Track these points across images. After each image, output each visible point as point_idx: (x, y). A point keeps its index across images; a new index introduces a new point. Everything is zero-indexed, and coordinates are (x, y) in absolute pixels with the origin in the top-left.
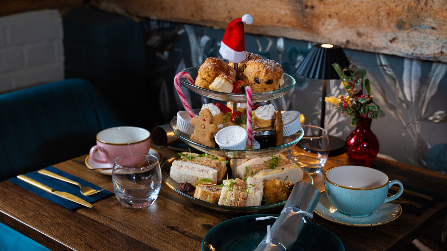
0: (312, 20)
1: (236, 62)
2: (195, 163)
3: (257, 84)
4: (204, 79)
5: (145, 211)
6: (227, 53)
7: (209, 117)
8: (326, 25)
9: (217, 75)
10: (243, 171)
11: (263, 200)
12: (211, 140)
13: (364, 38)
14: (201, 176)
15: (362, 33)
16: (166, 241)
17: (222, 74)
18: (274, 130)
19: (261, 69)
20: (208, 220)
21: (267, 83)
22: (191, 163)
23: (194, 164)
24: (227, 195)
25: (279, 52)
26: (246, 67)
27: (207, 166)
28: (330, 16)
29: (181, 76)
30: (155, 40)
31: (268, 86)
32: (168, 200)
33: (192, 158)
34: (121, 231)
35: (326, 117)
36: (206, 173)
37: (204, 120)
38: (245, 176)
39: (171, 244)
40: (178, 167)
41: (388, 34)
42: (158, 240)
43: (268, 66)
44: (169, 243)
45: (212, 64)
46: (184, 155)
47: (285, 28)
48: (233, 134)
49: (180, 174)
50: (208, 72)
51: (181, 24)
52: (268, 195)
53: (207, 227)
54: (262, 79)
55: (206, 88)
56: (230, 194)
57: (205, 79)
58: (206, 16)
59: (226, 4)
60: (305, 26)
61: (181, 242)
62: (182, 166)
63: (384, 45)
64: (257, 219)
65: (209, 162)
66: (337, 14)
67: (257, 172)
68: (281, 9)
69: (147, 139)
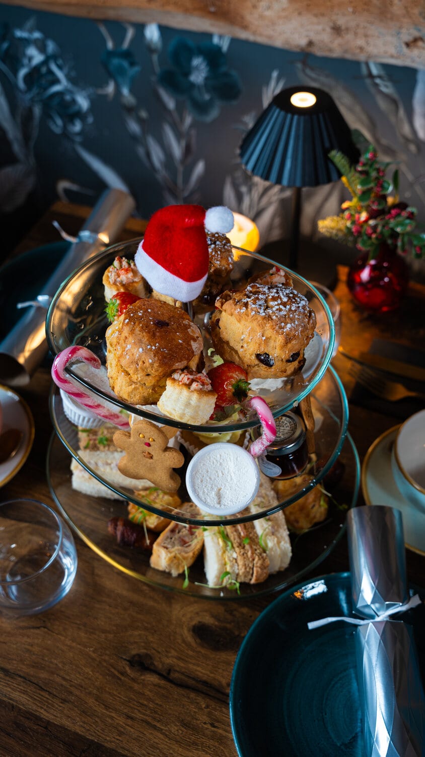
3: (264, 367)
4: (135, 383)
7: (159, 441)
8: (260, 10)
13: (349, 37)
15: (343, 27)
16: (148, 723)
19: (269, 332)
21: (288, 360)
24: (225, 564)
29: (65, 364)
37: (149, 445)
41: (404, 31)
42: (129, 722)
43: (286, 323)
45: (151, 349)
48: (221, 464)
50: (144, 369)
52: (292, 517)
54: (275, 355)
56: (231, 559)
57: (139, 383)
60: (212, 9)
63: (392, 51)
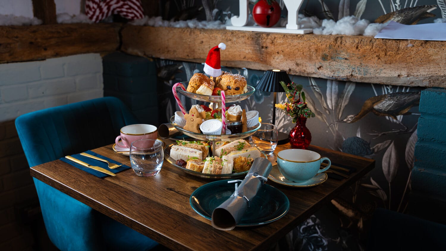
0: (266, 56)
1: (215, 77)
2: (187, 147)
3: (229, 90)
4: (192, 87)
5: (152, 179)
6: (209, 70)
7: (196, 113)
8: (275, 59)
9: (202, 84)
10: (220, 152)
11: (233, 171)
12: (197, 129)
13: (301, 67)
14: (191, 155)
15: (299, 64)
16: (166, 198)
17: (205, 83)
18: (241, 122)
19: (231, 80)
20: (195, 184)
21: (235, 89)
22: (184, 147)
23: (186, 148)
24: (208, 167)
26: (221, 79)
27: (195, 148)
28: (278, 53)
29: (177, 86)
30: (164, 72)
31: (236, 91)
32: (169, 172)
33: (185, 144)
34: (135, 191)
35: (276, 121)
36: (194, 154)
37: (193, 115)
38: (221, 155)
39: (169, 199)
40: (175, 150)
41: (317, 64)
42: (160, 197)
43: (236, 77)
45: (198, 77)
46: (180, 142)
47: (249, 62)
48: (212, 124)
49: (177, 154)
50: (195, 82)
51: (180, 62)
52: (237, 167)
53: (194, 188)
54: (232, 86)
55: (194, 93)
56: (211, 166)
57: (193, 87)
60: (262, 60)
61: (176, 198)
62: (178, 149)
63: (314, 71)
64: (229, 182)
65: (196, 146)
66: (283, 51)
67: (229, 152)
68: (246, 49)
69: (155, 132)
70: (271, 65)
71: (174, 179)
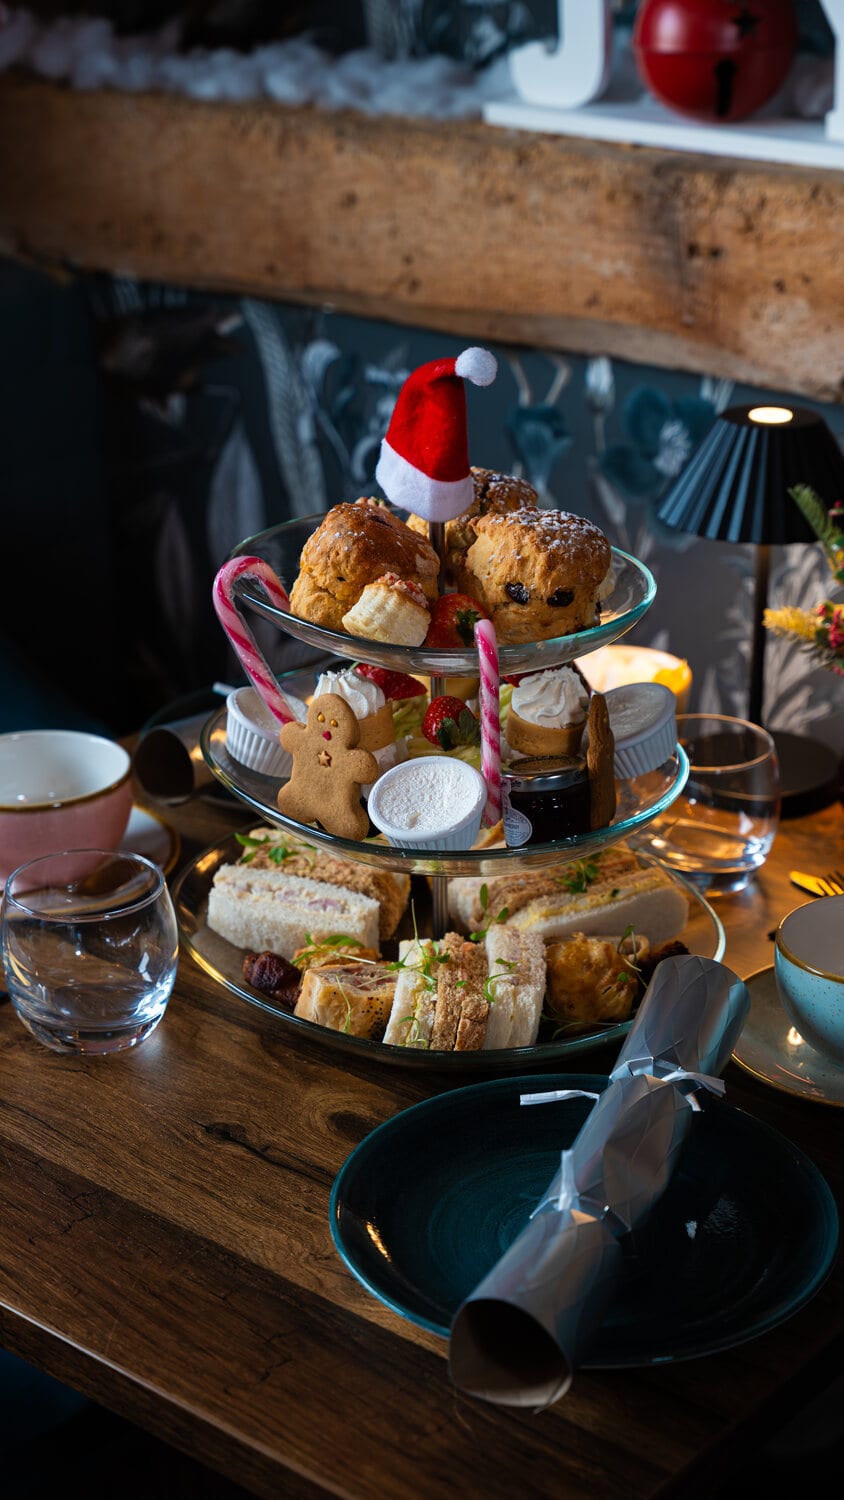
0: (714, 297)
1: (439, 520)
2: (296, 874)
3: (514, 607)
4: (320, 589)
5: (123, 1065)
6: (405, 484)
7: (344, 725)
8: (764, 321)
9: (368, 578)
10: (470, 899)
11: (546, 1018)
12: (354, 809)
14: (320, 926)
16: (202, 1188)
17: (388, 575)
18: (581, 767)
19: (528, 550)
20: (351, 1096)
21: (551, 602)
22: (281, 875)
23: (293, 879)
24: (414, 1007)
25: (592, 407)
26: (475, 537)
27: (339, 884)
28: (780, 287)
29: (236, 574)
30: (135, 349)
31: (556, 612)
32: (205, 1016)
33: (285, 855)
34: (40, 1150)
35: (771, 650)
36: (337, 915)
37: (328, 736)
38: (480, 918)
39: (219, 1199)
40: (235, 893)
42: (173, 1182)
43: (553, 538)
44: (212, 1194)
45: (351, 536)
46: (255, 842)
47: (616, 326)
48: (432, 786)
49: (245, 917)
50: (336, 565)
51: (229, 298)
52: (564, 998)
53: (345, 1124)
54: (532, 587)
55: (331, 626)
56: (427, 1002)
57: (326, 590)
58: (323, 272)
59: (394, 232)
60: (687, 318)
61: (255, 1189)
62: (249, 888)
64: (525, 1099)
65: (347, 872)
66: (806, 280)
67: (520, 906)
68: (598, 255)
69: (121, 783)
70: (739, 352)
71: (237, 1063)
